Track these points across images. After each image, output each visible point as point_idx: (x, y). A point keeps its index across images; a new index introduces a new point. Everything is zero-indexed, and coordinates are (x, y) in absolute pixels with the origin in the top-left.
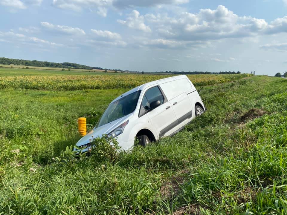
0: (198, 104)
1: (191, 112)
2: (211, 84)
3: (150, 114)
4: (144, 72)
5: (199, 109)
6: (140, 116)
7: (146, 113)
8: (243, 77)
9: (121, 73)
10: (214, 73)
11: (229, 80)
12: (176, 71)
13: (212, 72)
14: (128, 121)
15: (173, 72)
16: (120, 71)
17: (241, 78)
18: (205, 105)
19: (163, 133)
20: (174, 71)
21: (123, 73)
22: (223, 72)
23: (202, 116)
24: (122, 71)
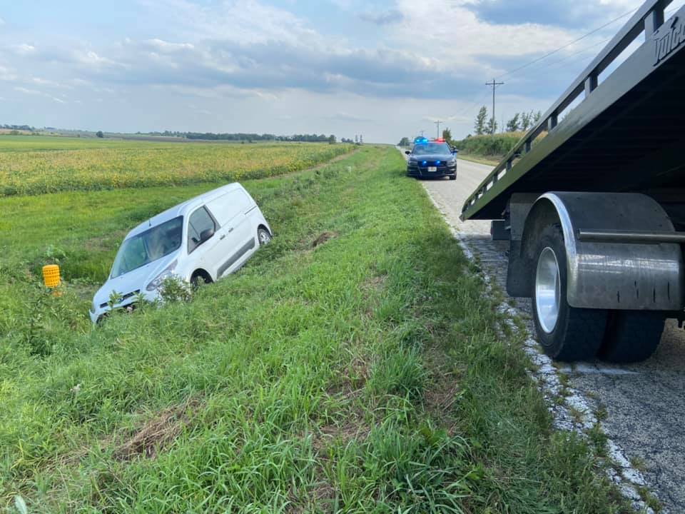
0: (261, 227)
1: (253, 239)
2: (278, 174)
3: (202, 249)
4: (103, 132)
5: (263, 234)
6: (190, 252)
7: (196, 247)
8: (337, 155)
9: (34, 134)
10: (281, 139)
11: (310, 163)
12: (192, 132)
13: (277, 135)
14: (176, 261)
15: (185, 133)
16: (29, 129)
17: (333, 158)
18: (271, 226)
19: (221, 271)
20: (187, 132)
21: (38, 135)
22: (301, 136)
23: (269, 246)
24: (34, 128)
